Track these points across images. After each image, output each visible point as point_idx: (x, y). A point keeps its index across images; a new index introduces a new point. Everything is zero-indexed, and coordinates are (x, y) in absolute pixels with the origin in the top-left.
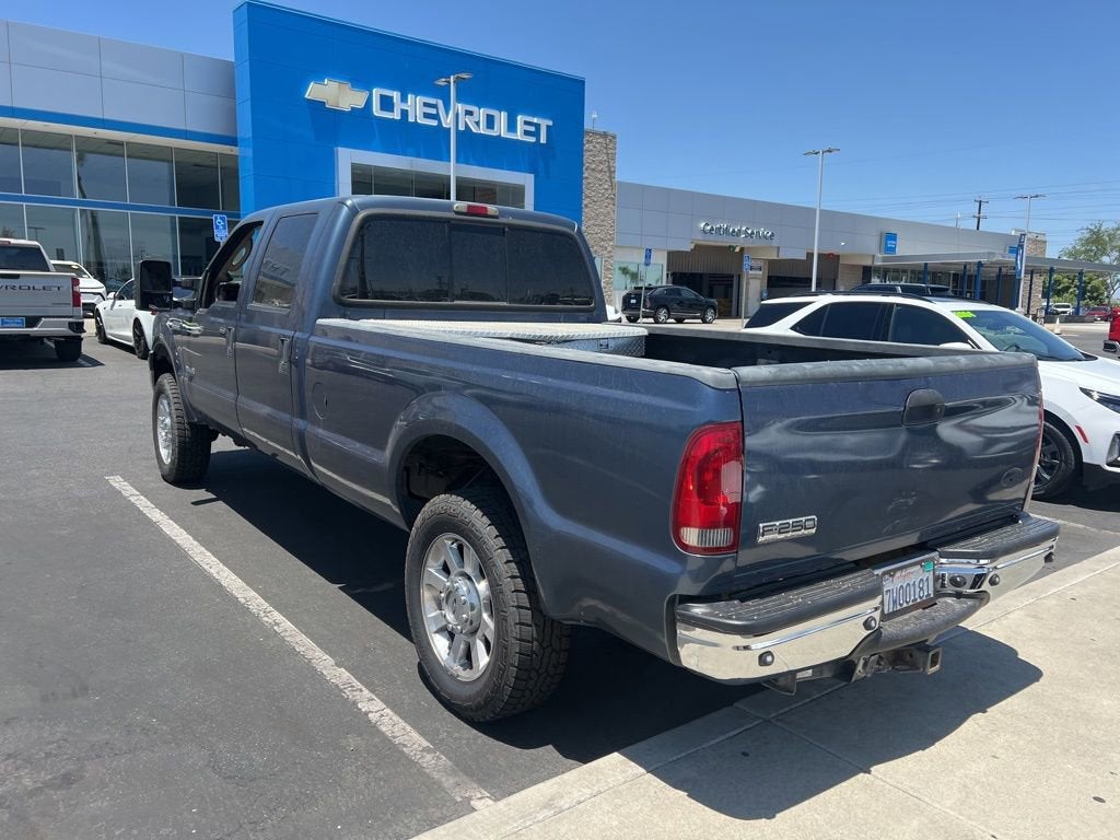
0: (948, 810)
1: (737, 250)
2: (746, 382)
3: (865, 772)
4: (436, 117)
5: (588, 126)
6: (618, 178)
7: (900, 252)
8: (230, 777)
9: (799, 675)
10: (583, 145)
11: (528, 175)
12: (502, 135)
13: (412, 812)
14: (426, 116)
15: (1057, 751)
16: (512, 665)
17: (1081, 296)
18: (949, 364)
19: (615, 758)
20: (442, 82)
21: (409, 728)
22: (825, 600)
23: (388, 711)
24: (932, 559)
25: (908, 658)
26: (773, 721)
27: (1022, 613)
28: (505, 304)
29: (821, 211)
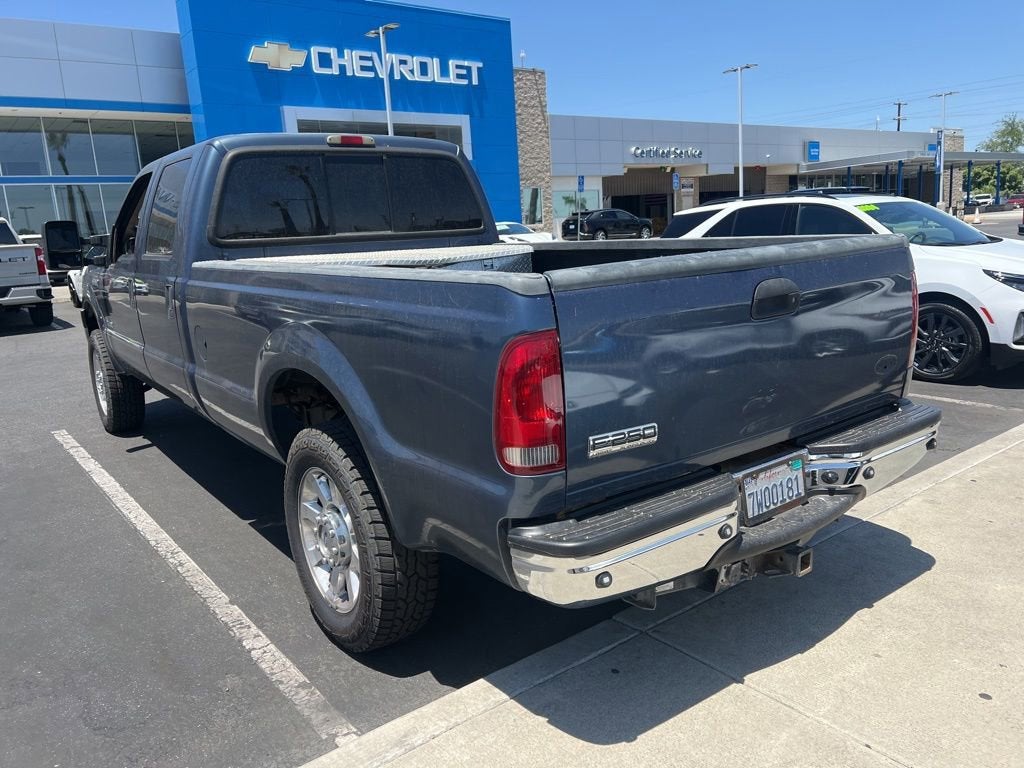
0: (821, 719)
1: (668, 170)
2: (559, 286)
3: (738, 682)
4: (372, 69)
5: (516, 65)
6: (550, 111)
7: (823, 158)
8: (99, 729)
9: (659, 589)
10: (513, 83)
11: (463, 116)
12: (436, 81)
13: (275, 755)
14: (363, 68)
15: (944, 644)
16: (377, 596)
17: (1000, 186)
18: (804, 250)
19: (481, 684)
20: (371, 34)
21: (289, 663)
22: (669, 512)
23: (272, 647)
24: (801, 457)
25: (779, 561)
26: (650, 632)
27: (920, 499)
28: (389, 232)
29: (743, 126)
